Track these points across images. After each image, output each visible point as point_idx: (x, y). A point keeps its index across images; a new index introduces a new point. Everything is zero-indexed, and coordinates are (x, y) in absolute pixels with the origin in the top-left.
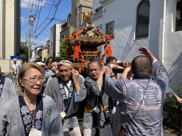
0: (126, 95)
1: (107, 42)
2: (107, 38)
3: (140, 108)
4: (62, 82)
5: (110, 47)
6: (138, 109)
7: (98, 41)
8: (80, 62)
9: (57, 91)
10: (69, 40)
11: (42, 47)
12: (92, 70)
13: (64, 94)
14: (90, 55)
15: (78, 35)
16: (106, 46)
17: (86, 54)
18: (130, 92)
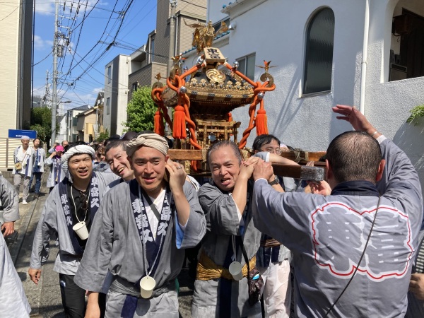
0: (317, 236)
1: (256, 98)
2: (256, 89)
3: (358, 274)
4: (140, 195)
5: (262, 111)
6: (350, 276)
7: (234, 96)
8: (188, 146)
9: (126, 219)
10: (160, 92)
11: (84, 108)
12: (219, 166)
13: (145, 229)
14: (213, 131)
15: (185, 78)
16: (252, 109)
17: (202, 127)
18: (329, 230)
